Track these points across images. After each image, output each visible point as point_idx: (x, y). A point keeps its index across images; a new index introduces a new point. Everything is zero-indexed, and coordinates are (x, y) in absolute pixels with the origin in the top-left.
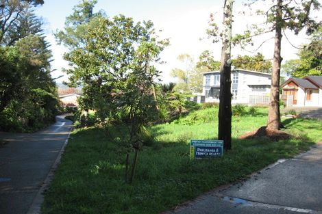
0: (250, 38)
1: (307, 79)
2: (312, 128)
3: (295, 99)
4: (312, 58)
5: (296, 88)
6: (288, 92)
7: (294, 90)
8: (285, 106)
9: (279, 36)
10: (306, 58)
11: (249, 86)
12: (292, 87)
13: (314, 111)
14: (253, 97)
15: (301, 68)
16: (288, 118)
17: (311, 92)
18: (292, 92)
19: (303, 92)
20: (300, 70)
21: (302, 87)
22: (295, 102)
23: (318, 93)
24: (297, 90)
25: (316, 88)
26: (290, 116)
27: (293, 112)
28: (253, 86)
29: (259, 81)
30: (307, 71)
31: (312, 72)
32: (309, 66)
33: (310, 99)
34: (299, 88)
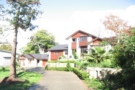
0: (2, 32)
1: (29, 55)
2: (32, 76)
3: (24, 63)
4: (31, 46)
5: (25, 58)
6: (21, 60)
7: (24, 59)
8: (20, 66)
9: (16, 32)
10: (29, 46)
11: (4, 57)
12: (23, 58)
13: (33, 68)
14: (6, 63)
15: (27, 50)
16: (20, 72)
17: (31, 60)
18: (23, 60)
19: (28, 60)
20: (27, 51)
21: (27, 58)
22: (24, 64)
23: (34, 60)
24: (25, 59)
25: (33, 58)
26: (22, 71)
27: (23, 69)
28: (6, 58)
29: (9, 55)
30: (29, 51)
31: (32, 52)
32: (30, 49)
33: (30, 63)
34: (26, 58)
